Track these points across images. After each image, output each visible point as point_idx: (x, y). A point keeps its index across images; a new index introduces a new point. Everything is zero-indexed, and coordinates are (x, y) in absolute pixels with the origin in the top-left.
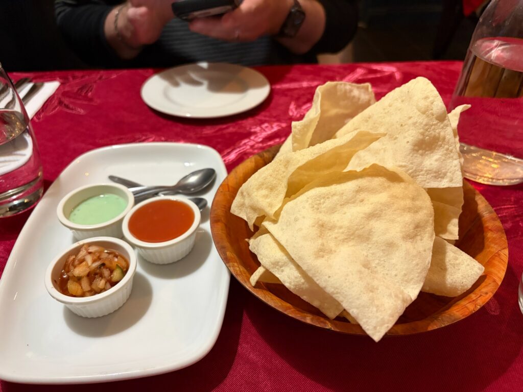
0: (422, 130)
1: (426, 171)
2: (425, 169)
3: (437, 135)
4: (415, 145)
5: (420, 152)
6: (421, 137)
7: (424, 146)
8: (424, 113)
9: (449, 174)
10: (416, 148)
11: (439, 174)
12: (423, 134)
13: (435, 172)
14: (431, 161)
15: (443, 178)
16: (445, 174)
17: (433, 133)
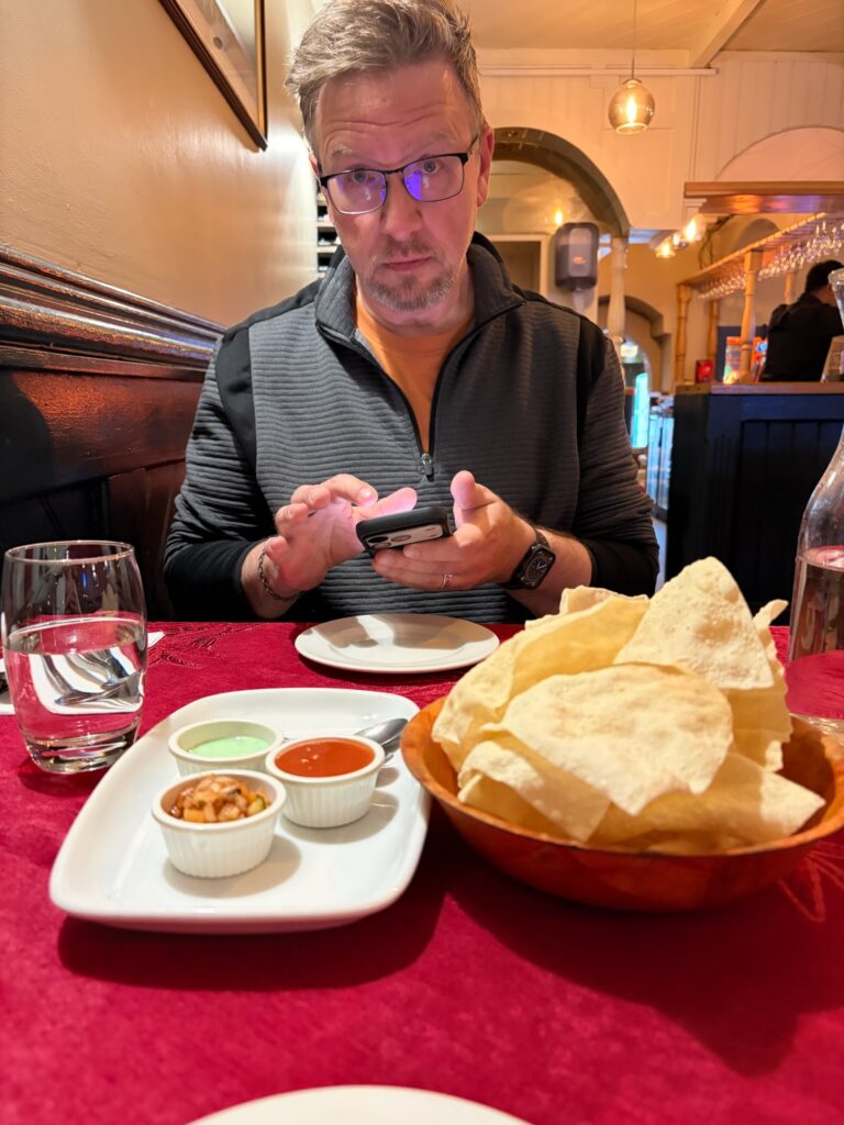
0: (705, 613)
1: (719, 665)
2: (716, 663)
3: (729, 619)
4: (698, 632)
5: (708, 641)
6: (705, 621)
7: (712, 634)
8: (706, 591)
9: (753, 672)
10: (701, 635)
11: (737, 672)
12: (708, 617)
13: (732, 668)
14: (726, 653)
15: (745, 676)
16: (747, 671)
17: (723, 617)
